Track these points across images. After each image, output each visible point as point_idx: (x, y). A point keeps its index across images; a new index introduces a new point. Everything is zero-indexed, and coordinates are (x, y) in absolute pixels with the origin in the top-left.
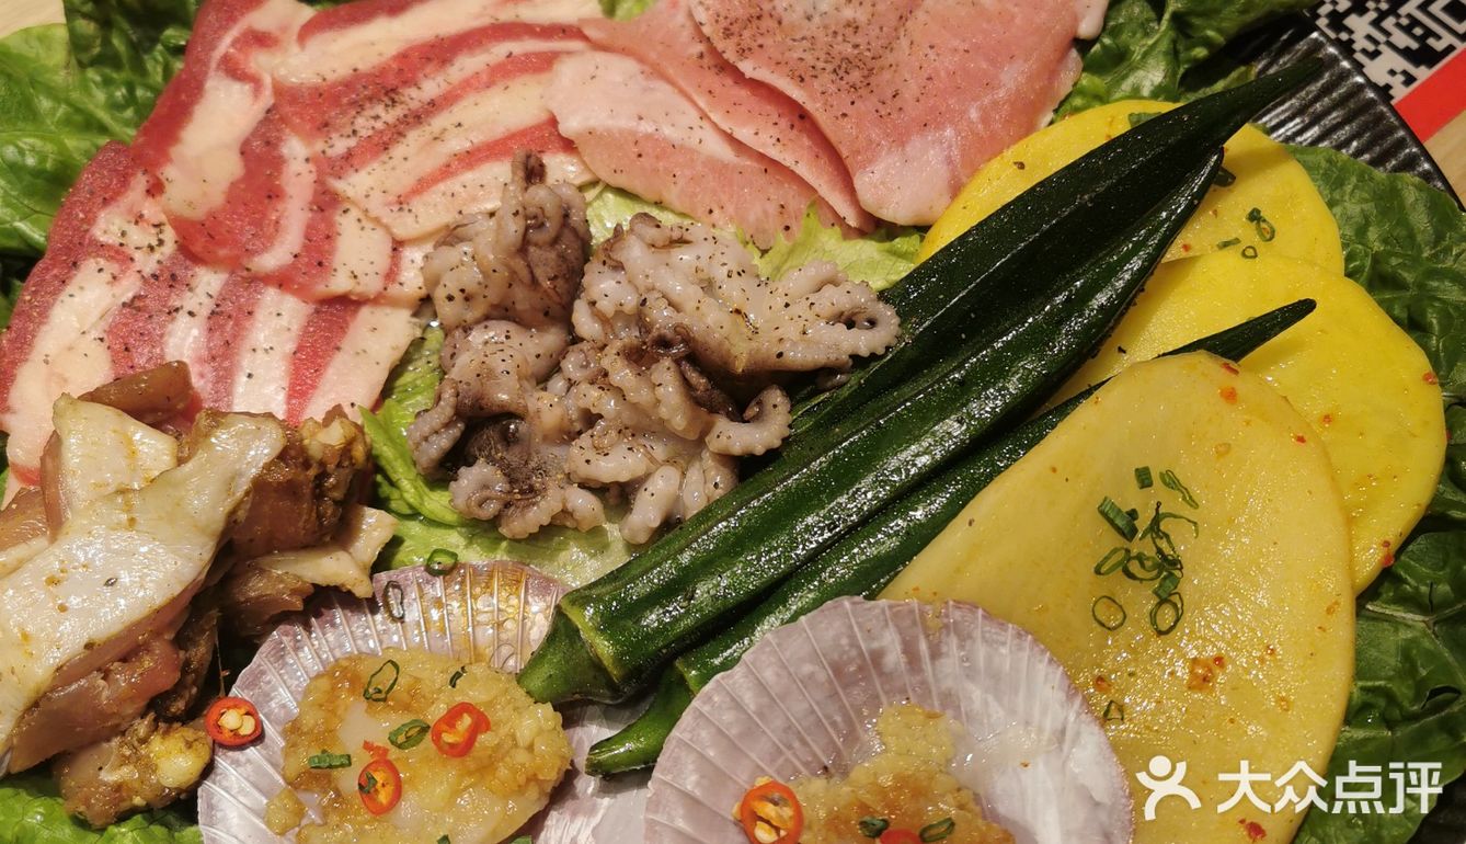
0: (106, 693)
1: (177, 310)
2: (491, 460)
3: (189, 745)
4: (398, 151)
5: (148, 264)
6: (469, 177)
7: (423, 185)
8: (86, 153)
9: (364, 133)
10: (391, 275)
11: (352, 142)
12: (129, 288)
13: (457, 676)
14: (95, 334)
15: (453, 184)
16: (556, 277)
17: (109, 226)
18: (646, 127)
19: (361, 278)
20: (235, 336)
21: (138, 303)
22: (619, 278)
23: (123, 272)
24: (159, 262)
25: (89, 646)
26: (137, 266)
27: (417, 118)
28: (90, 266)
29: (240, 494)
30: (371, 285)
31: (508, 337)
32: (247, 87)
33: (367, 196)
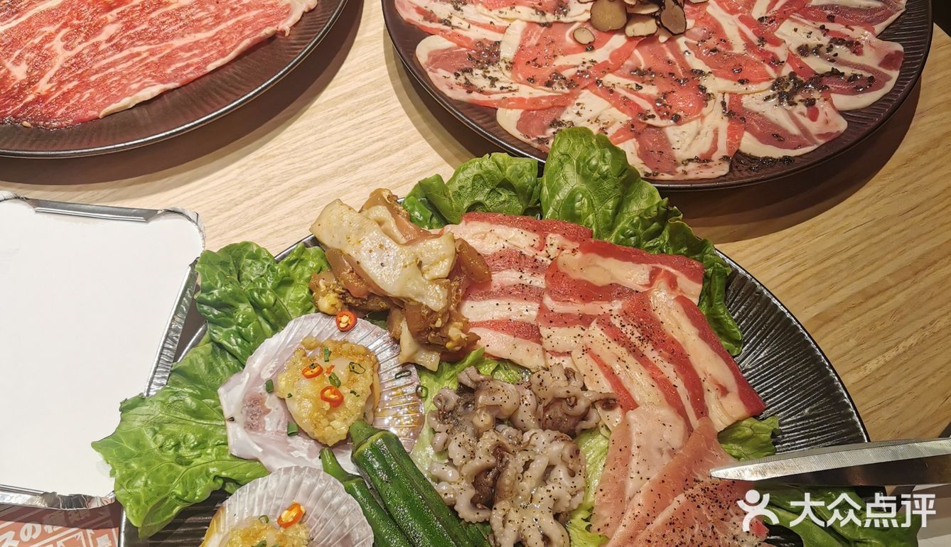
0: (345, 273)
1: (521, 271)
2: (458, 401)
3: (333, 306)
4: (614, 345)
5: (541, 257)
6: (601, 376)
7: (596, 358)
8: (588, 223)
9: (624, 330)
10: (555, 353)
11: (618, 325)
12: (529, 252)
13: (355, 393)
14: (506, 244)
15: (597, 369)
16: (551, 419)
17: (555, 239)
18: (634, 450)
19: (549, 340)
20: (514, 295)
21: (522, 257)
22: (546, 443)
23: (536, 249)
24: (543, 261)
25: (358, 263)
26: (539, 253)
27: (633, 350)
28: (536, 236)
29: (416, 300)
30: (548, 345)
31: (526, 405)
32: (647, 282)
33: (589, 336)
